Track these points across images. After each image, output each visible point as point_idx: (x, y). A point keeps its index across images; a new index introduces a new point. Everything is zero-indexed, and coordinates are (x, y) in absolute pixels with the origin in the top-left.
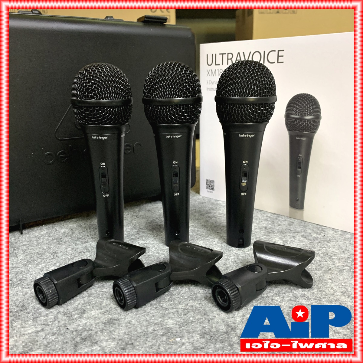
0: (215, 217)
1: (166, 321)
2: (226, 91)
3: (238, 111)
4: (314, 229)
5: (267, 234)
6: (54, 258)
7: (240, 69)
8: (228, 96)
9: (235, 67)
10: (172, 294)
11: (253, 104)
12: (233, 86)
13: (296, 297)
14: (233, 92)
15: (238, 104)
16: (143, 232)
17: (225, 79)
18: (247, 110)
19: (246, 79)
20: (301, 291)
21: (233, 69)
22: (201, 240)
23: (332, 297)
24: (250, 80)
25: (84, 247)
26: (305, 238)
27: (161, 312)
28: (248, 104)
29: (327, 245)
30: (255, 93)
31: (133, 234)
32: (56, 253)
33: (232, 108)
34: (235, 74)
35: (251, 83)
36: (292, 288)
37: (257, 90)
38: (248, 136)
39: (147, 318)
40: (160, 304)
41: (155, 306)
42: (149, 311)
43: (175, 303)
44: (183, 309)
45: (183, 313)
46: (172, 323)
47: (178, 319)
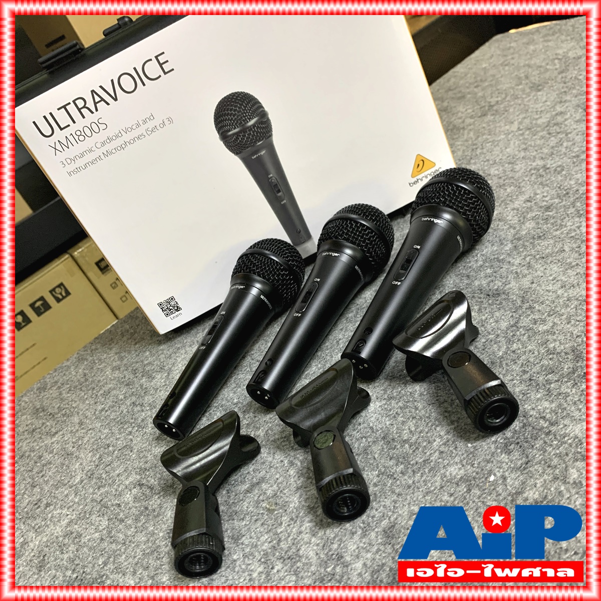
1: (448, 473)
13: (530, 329)
23: (561, 301)
27: (427, 470)
39: (422, 491)
40: (412, 463)
41: (410, 471)
42: (411, 482)
43: (425, 446)
44: (444, 444)
45: (451, 449)
46: (457, 470)
47: (457, 459)
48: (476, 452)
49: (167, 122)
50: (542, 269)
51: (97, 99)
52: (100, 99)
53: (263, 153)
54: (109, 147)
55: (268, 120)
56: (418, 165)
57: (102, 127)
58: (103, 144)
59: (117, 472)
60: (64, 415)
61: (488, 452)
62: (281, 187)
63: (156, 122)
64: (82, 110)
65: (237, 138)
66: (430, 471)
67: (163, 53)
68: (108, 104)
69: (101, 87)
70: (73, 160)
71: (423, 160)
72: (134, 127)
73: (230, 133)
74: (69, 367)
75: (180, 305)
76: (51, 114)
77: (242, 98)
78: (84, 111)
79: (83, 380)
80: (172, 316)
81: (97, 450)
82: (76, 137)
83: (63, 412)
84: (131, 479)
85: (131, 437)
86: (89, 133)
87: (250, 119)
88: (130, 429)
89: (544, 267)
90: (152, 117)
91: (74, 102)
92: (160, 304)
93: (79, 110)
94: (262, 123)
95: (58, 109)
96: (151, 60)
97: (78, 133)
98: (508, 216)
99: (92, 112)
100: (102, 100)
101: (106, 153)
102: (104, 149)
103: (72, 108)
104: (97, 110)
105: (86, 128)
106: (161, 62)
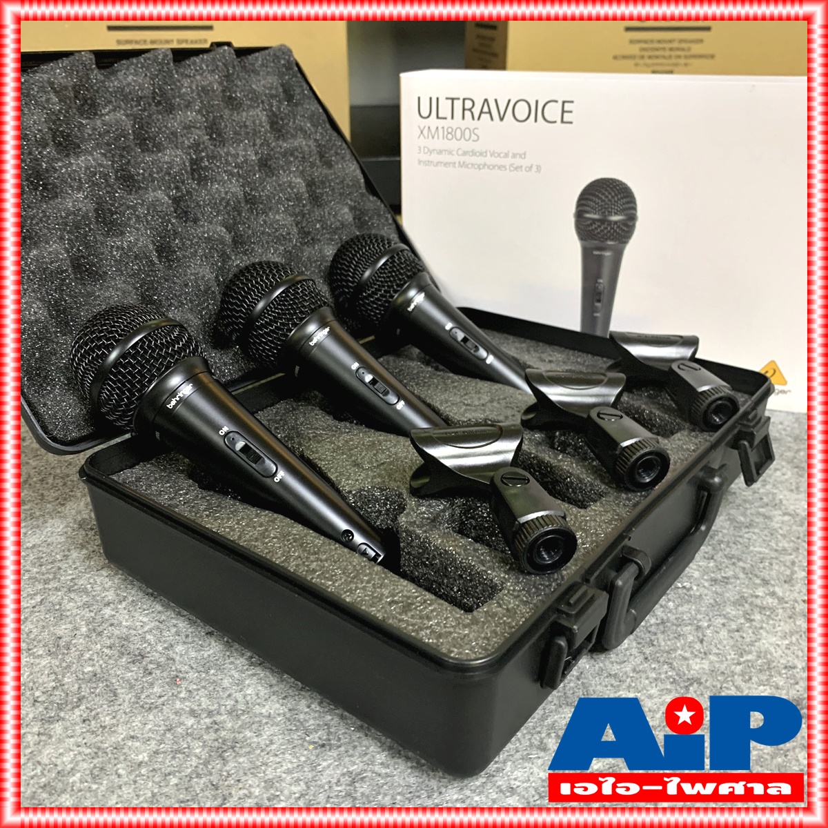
49: (534, 169)
51: (486, 109)
53: (608, 254)
54: (469, 159)
55: (634, 226)
57: (474, 137)
58: (465, 153)
62: (604, 298)
63: (525, 163)
64: (466, 112)
65: (591, 225)
67: (572, 102)
68: (492, 119)
69: (496, 101)
70: (431, 152)
71: (775, 371)
72: (502, 155)
73: (588, 215)
76: (438, 99)
77: (621, 189)
78: (468, 113)
82: (446, 133)
86: (458, 137)
87: (616, 214)
90: (523, 156)
91: (464, 100)
93: (464, 109)
94: (626, 225)
95: (447, 98)
96: (556, 101)
97: (450, 130)
99: (473, 119)
100: (490, 112)
101: (462, 163)
102: (463, 159)
103: (458, 104)
104: (479, 118)
105: (458, 130)
106: (566, 109)
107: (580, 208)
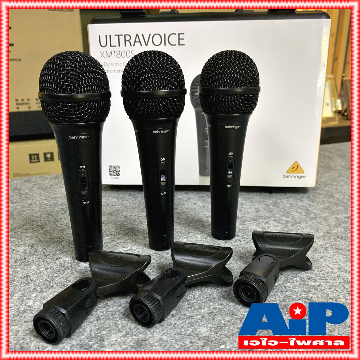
0: (185, 213)
1: (198, 330)
2: (212, 81)
3: (224, 101)
4: (280, 213)
5: (242, 223)
6: (29, 283)
7: (225, 59)
8: (214, 87)
9: (220, 57)
10: (188, 300)
11: (240, 95)
12: (219, 76)
13: (304, 280)
14: (219, 82)
15: (225, 95)
16: (118, 238)
17: (209, 69)
18: (234, 101)
19: (232, 69)
20: (304, 274)
21: (218, 59)
22: (184, 239)
23: (333, 275)
24: (236, 70)
25: (59, 264)
26: (278, 222)
27: (187, 322)
28: (235, 95)
29: (300, 227)
30: (241, 83)
31: (108, 242)
32: (27, 276)
33: (219, 99)
34: (221, 64)
35: (237, 74)
36: (295, 272)
37: (244, 81)
38: (234, 127)
39: (176, 331)
40: (182, 313)
41: (178, 317)
42: (174, 323)
43: (196, 309)
44: (209, 314)
45: (210, 318)
46: (205, 331)
47: (210, 325)
48: (224, 327)
50: (332, 254)
52: (138, 41)
56: (294, 168)
57: (132, 55)
59: (27, 235)
60: (26, 197)
61: (231, 331)
64: (126, 42)
66: (189, 323)
67: (184, 34)
68: (141, 45)
69: (143, 35)
70: (108, 65)
71: (298, 166)
74: (47, 178)
75: (120, 173)
76: (110, 36)
78: (127, 43)
79: (48, 187)
80: (113, 177)
81: (26, 220)
82: (116, 54)
83: (27, 196)
84: (30, 241)
85: (48, 223)
86: (123, 56)
88: (50, 219)
89: (334, 254)
91: (125, 35)
92: (110, 167)
93: (125, 41)
95: (115, 35)
96: (175, 34)
97: (118, 52)
98: (330, 219)
99: (131, 45)
100: (140, 42)
103: (122, 38)
104: (134, 45)
105: (123, 52)
106: (180, 38)
107: (193, 90)
